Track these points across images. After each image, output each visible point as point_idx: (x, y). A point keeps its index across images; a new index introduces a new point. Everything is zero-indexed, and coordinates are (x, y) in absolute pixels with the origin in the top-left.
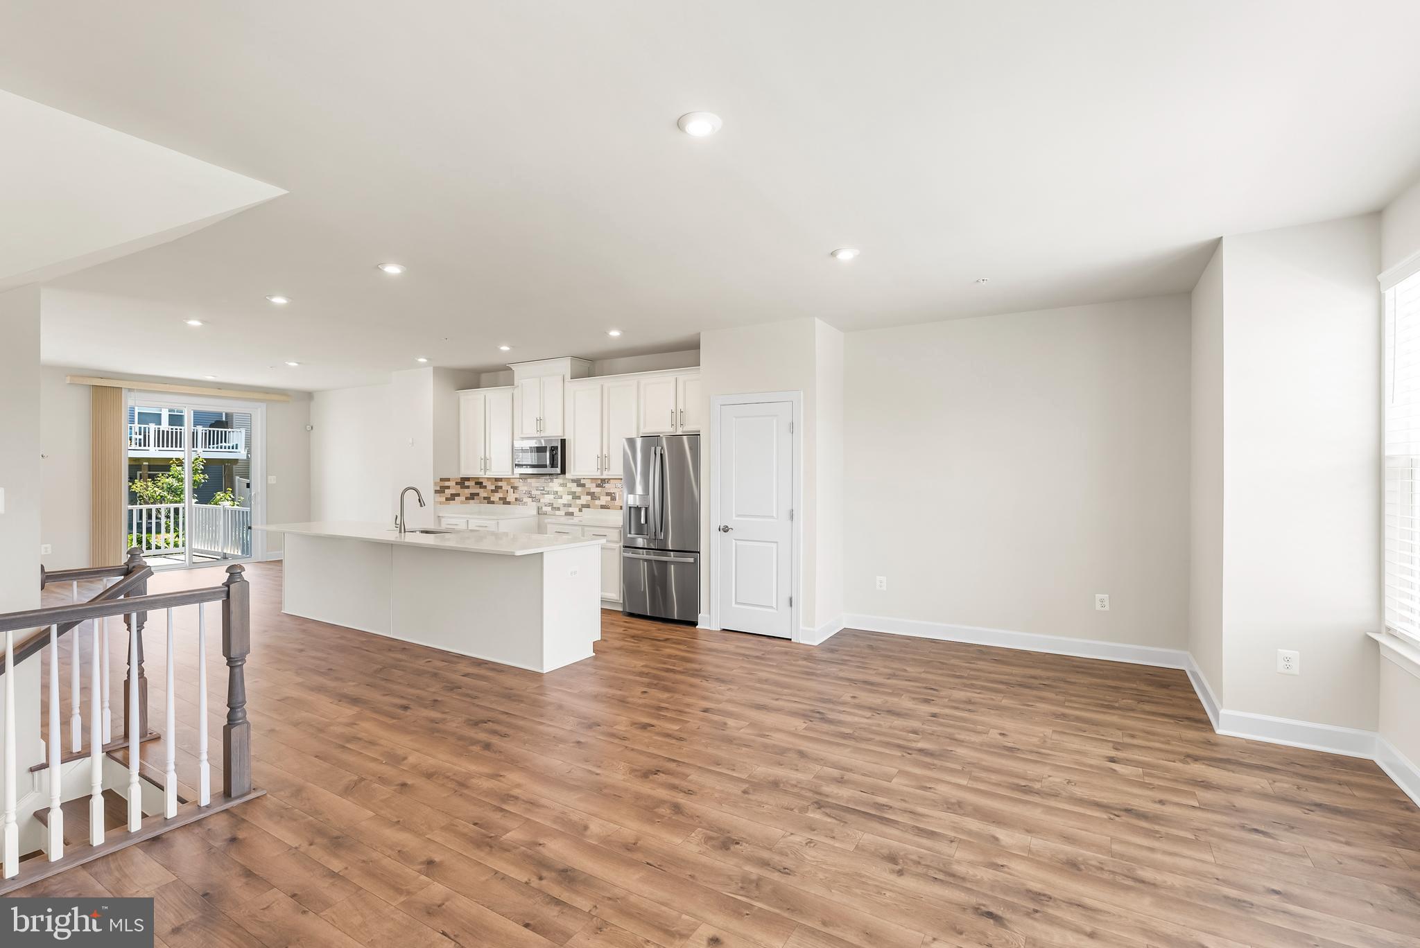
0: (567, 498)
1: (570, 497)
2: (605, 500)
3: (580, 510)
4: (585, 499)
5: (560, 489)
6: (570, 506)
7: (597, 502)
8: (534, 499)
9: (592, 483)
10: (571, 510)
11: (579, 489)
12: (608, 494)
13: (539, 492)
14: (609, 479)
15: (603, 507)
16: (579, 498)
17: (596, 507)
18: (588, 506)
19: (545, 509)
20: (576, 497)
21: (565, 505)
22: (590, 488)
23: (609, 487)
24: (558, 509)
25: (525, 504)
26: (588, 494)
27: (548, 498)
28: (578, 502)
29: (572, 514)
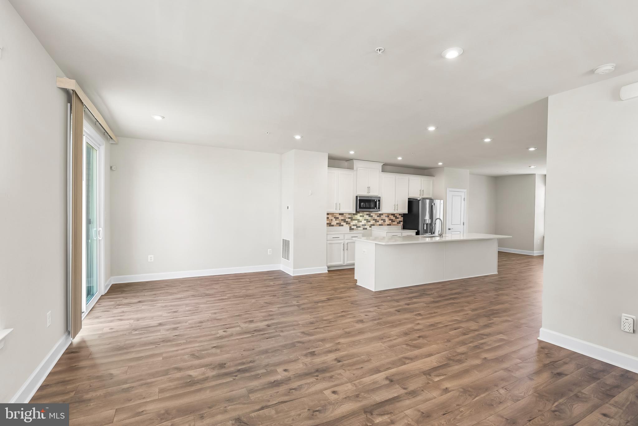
0: (364, 222)
1: (366, 221)
2: (381, 222)
3: (370, 227)
4: (372, 222)
5: (361, 218)
6: (365, 225)
7: (378, 223)
8: (348, 223)
9: (375, 215)
10: (366, 227)
11: (370, 218)
12: (382, 220)
13: (350, 220)
14: (383, 214)
15: (380, 225)
16: (370, 222)
17: (377, 225)
18: (374, 225)
19: (353, 227)
20: (368, 221)
21: (363, 225)
22: (375, 217)
23: (383, 217)
24: (360, 227)
25: (343, 225)
26: (374, 220)
27: (354, 222)
28: (369, 223)
29: (366, 229)
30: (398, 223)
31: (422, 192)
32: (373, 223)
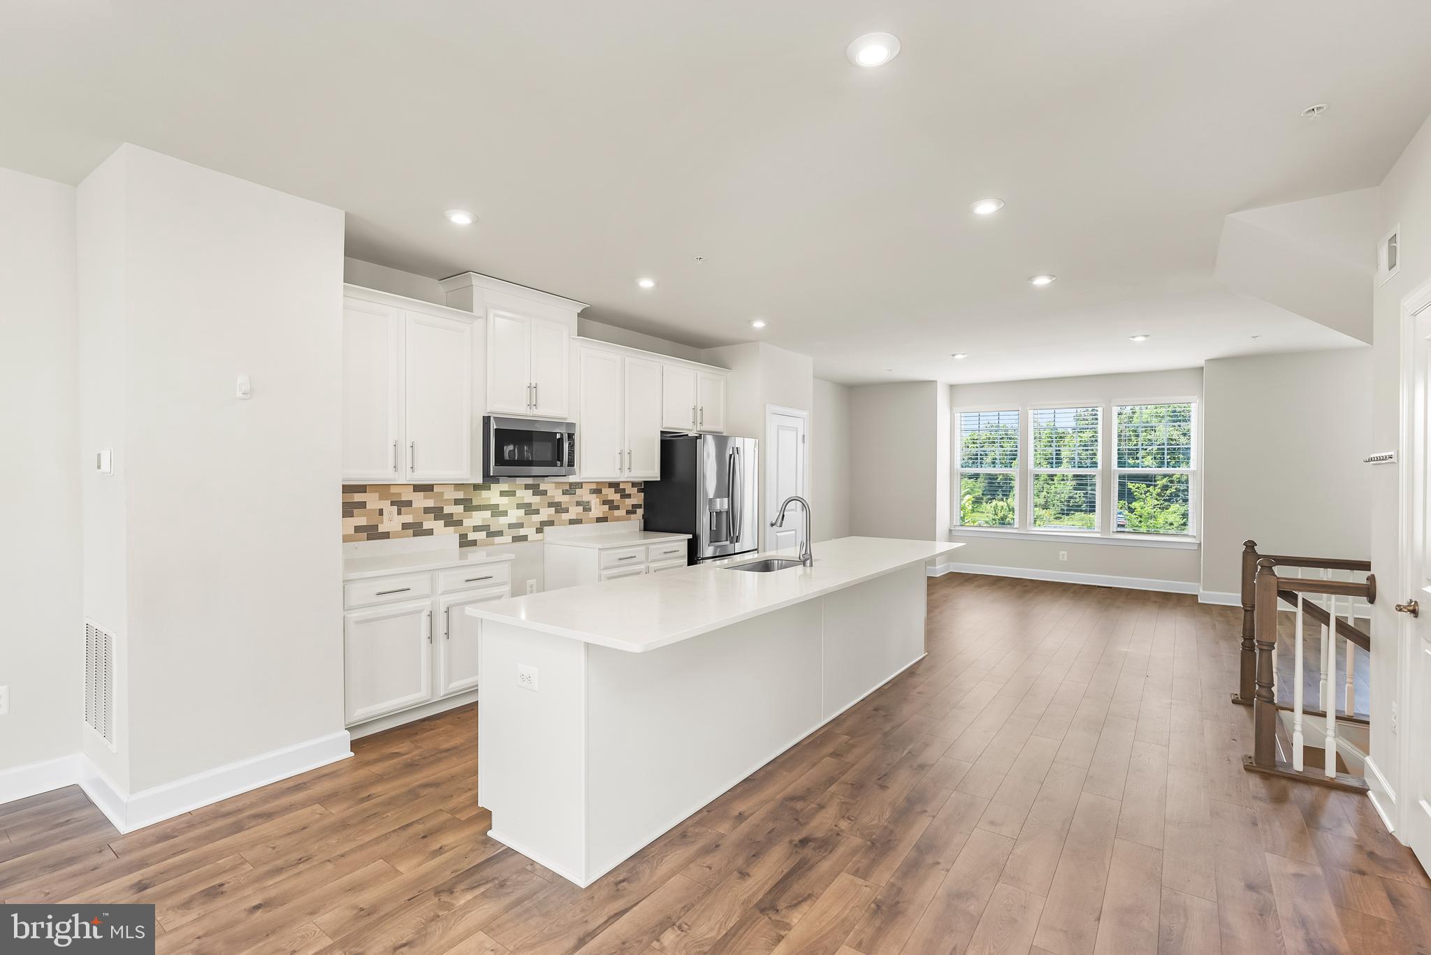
0: (515, 515)
1: (522, 512)
2: (575, 512)
3: (539, 531)
4: (546, 513)
5: (503, 502)
6: (521, 525)
7: (565, 517)
8: (450, 521)
9: (557, 488)
10: (522, 532)
11: (537, 499)
12: (578, 504)
13: (460, 508)
14: (582, 483)
15: (572, 522)
16: (537, 512)
17: (562, 523)
18: (551, 523)
19: (471, 536)
20: (530, 510)
21: (511, 526)
22: (554, 496)
23: (584, 494)
24: (500, 533)
25: (430, 532)
26: (550, 505)
27: (479, 518)
28: (536, 519)
29: (524, 538)
30: (628, 512)
31: (698, 412)
32: (549, 515)
